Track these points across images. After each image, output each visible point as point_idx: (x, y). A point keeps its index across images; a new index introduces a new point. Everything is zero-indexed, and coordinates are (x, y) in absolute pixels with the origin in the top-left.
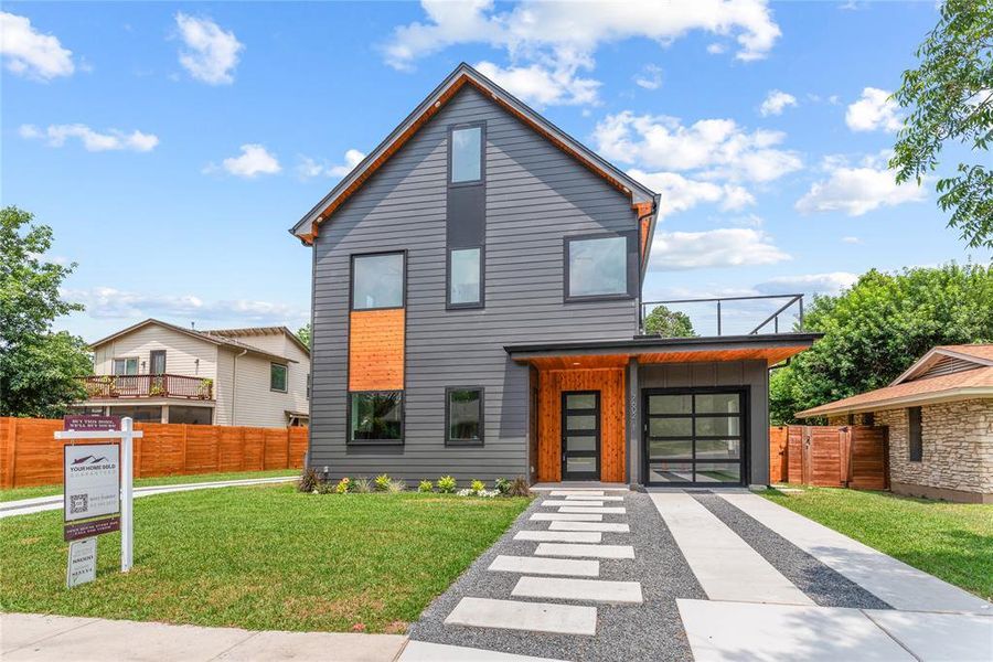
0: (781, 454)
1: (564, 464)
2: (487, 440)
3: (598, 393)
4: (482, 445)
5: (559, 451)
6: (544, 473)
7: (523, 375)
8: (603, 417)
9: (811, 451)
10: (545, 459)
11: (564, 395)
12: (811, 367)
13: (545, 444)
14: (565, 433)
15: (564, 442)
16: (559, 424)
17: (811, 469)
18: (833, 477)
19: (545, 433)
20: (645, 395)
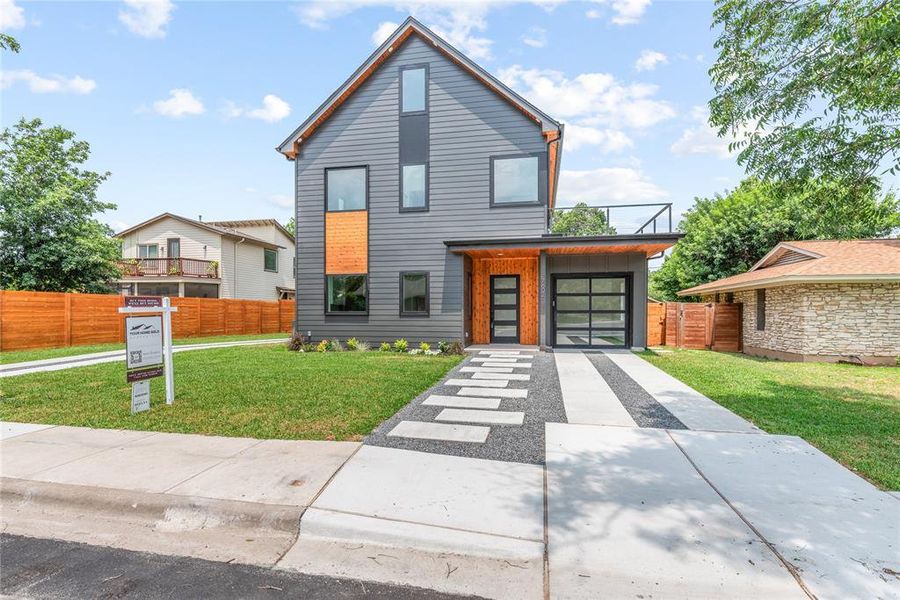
0: (661, 324)
1: (492, 331)
2: (431, 312)
3: (518, 277)
4: (428, 316)
5: (488, 320)
6: (477, 337)
7: (459, 263)
8: (522, 295)
9: (683, 322)
10: (477, 327)
11: (492, 278)
12: (694, 255)
13: (478, 315)
14: (493, 307)
15: (492, 314)
16: (488, 300)
17: (683, 335)
18: (700, 342)
19: (478, 307)
20: (554, 279)
